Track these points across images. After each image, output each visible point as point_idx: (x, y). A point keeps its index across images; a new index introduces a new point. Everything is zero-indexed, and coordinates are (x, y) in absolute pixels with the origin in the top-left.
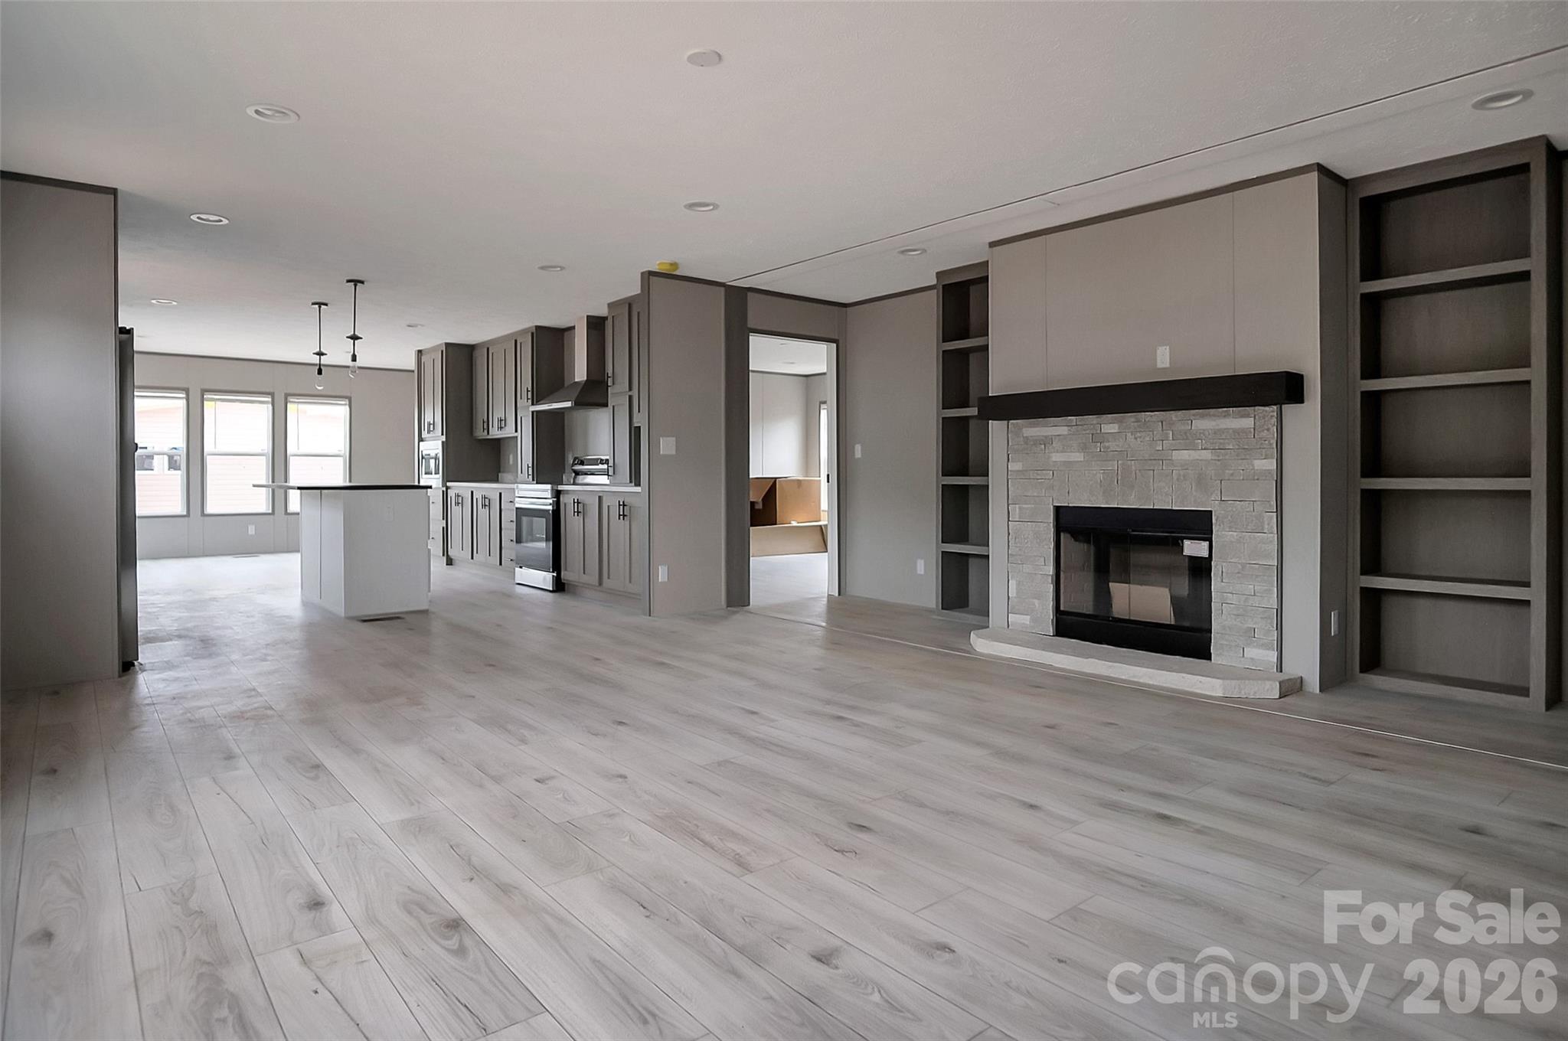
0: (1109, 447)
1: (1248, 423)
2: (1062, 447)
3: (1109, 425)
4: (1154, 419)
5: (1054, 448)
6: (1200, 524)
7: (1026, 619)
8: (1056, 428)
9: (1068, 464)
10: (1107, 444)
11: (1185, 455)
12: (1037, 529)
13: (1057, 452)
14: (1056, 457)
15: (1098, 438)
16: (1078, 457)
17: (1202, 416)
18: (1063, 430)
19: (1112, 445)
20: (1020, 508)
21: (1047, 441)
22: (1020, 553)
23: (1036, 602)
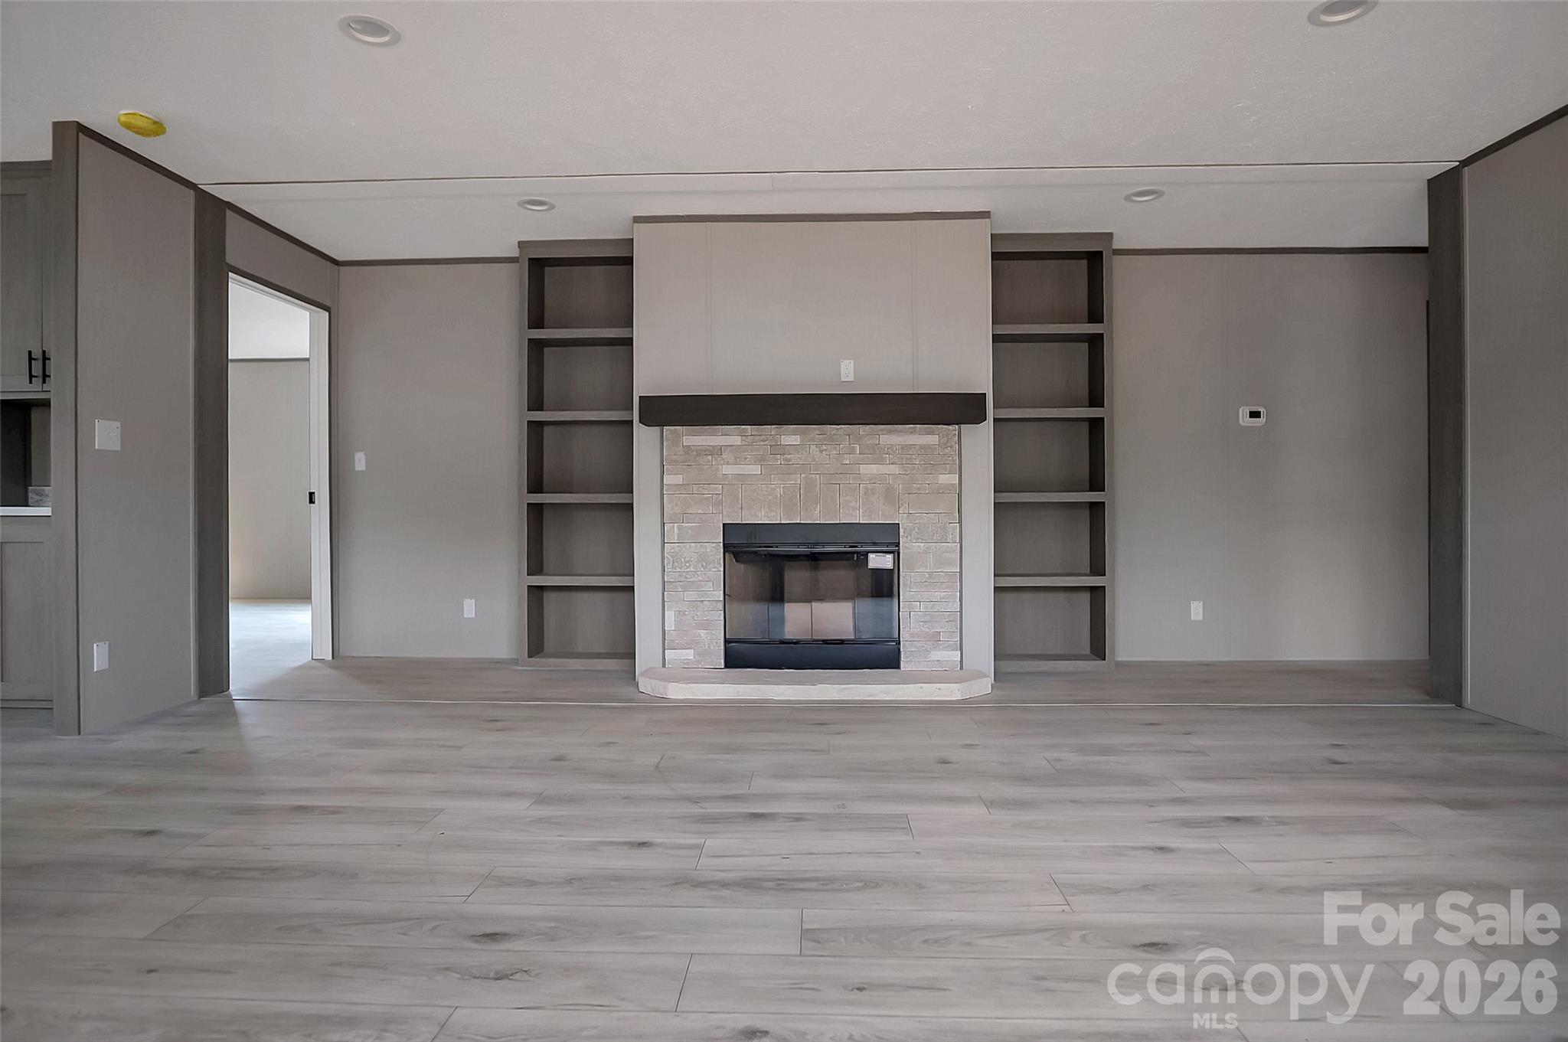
0: (789, 460)
1: (932, 439)
2: (733, 458)
3: (790, 437)
4: (840, 432)
5: (723, 460)
6: (888, 537)
7: (689, 654)
8: (729, 436)
9: (740, 477)
10: (789, 456)
11: (873, 469)
12: (702, 550)
13: (728, 463)
14: (728, 470)
15: (777, 449)
16: (756, 470)
17: (890, 432)
18: (736, 440)
19: (795, 458)
20: (679, 528)
21: (716, 451)
22: (680, 579)
23: (702, 633)
